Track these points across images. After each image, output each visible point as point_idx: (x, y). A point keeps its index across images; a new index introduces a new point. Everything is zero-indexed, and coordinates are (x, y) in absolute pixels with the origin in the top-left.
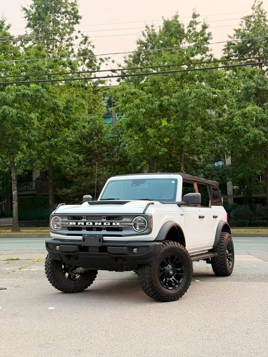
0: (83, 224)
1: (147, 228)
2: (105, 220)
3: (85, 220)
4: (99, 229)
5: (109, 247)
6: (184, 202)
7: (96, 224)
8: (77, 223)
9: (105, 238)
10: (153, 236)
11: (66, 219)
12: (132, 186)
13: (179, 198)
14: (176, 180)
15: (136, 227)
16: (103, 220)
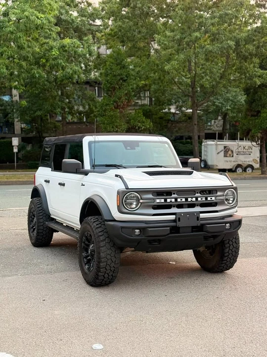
0: (173, 200)
7: (189, 199)
8: (166, 200)
11: (151, 196)
16: (197, 195)
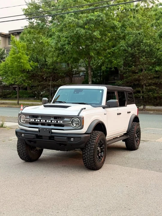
0: (39, 121)
1: (80, 125)
2: (53, 119)
3: (40, 118)
4: (49, 125)
5: (55, 137)
6: (107, 106)
7: (47, 121)
8: (35, 120)
9: (53, 131)
10: (84, 130)
11: (28, 117)
12: (74, 93)
13: (104, 103)
14: (103, 90)
15: (73, 125)
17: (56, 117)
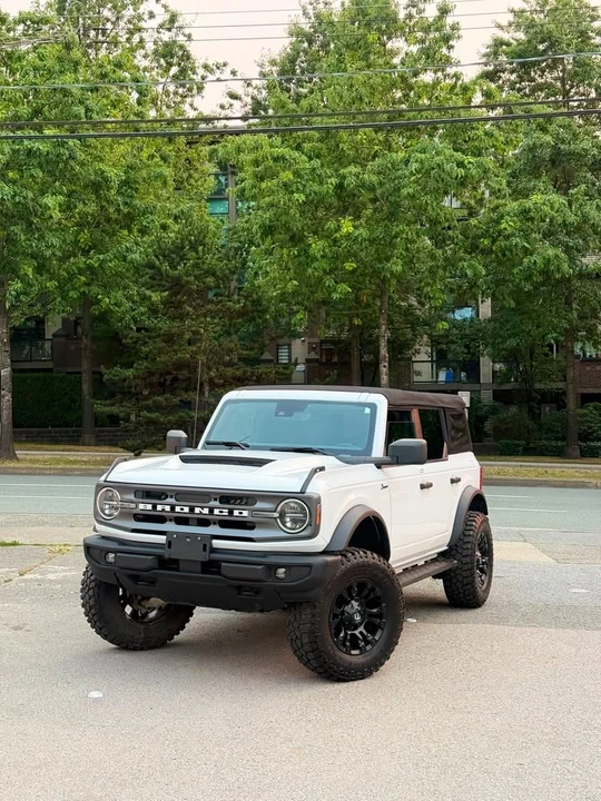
0: (168, 508)
1: (310, 524)
2: (217, 503)
3: (172, 501)
4: (204, 522)
5: (223, 564)
6: (388, 459)
7: (197, 510)
8: (154, 507)
9: (217, 543)
10: (321, 542)
11: (132, 497)
12: (276, 415)
13: (378, 450)
14: (373, 407)
15: (284, 523)
16: (213, 503)
17: (228, 498)
